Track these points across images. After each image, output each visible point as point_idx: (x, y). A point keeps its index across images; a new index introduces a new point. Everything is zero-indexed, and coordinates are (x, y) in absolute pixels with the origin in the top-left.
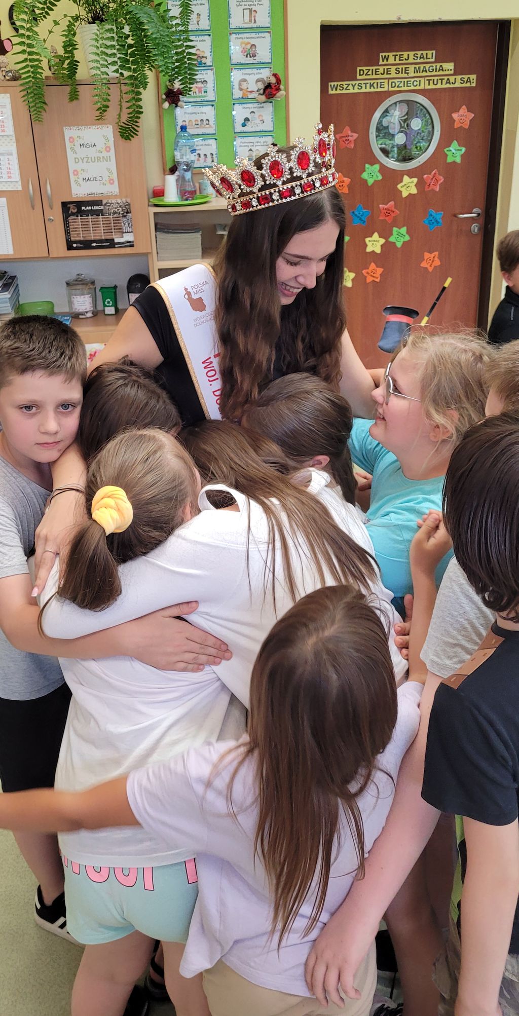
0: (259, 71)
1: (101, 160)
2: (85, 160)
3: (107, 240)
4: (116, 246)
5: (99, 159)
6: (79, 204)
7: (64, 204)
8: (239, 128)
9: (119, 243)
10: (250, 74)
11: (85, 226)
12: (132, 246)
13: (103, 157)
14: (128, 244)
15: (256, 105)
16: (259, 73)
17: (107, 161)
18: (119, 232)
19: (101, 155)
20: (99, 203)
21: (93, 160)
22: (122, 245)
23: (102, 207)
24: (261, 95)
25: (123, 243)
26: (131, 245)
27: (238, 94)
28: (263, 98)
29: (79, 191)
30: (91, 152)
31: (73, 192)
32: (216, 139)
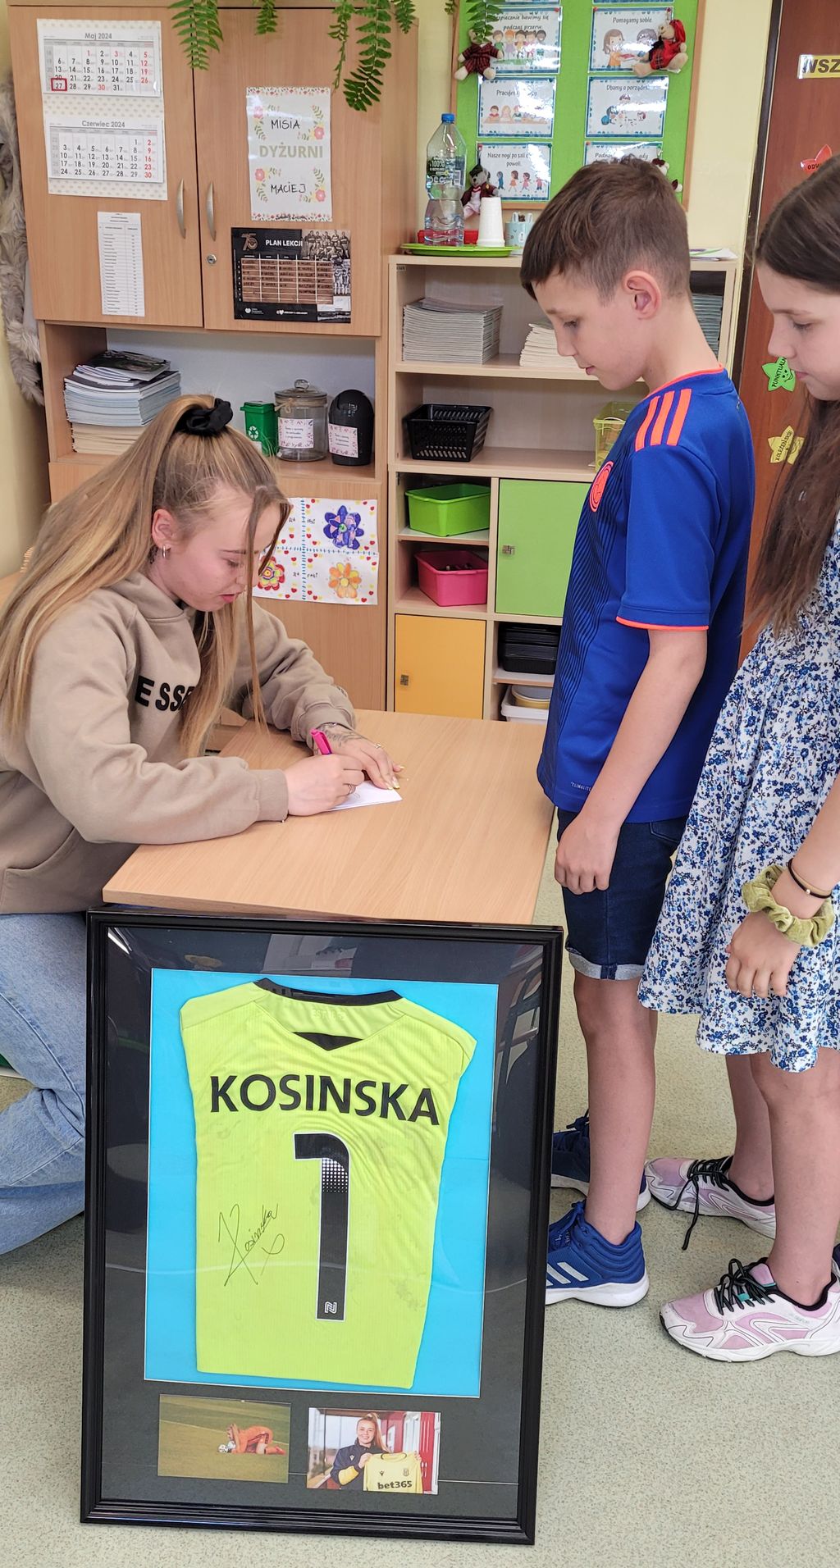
0: (646, 15)
1: (306, 153)
2: (279, 151)
3: (304, 307)
4: (319, 319)
5: (301, 151)
6: (261, 234)
7: (237, 234)
8: (596, 126)
9: (324, 314)
10: (627, 21)
11: (269, 274)
12: (348, 321)
13: (309, 147)
14: (341, 317)
15: (633, 83)
16: (646, 20)
17: (316, 156)
18: (327, 292)
19: (306, 144)
20: (295, 234)
21: (292, 153)
22: (331, 318)
23: (301, 243)
24: (647, 62)
25: (331, 314)
26: (344, 318)
27: (601, 59)
28: (647, 68)
29: (264, 210)
30: (290, 138)
31: (254, 210)
32: (549, 146)
